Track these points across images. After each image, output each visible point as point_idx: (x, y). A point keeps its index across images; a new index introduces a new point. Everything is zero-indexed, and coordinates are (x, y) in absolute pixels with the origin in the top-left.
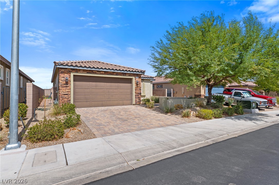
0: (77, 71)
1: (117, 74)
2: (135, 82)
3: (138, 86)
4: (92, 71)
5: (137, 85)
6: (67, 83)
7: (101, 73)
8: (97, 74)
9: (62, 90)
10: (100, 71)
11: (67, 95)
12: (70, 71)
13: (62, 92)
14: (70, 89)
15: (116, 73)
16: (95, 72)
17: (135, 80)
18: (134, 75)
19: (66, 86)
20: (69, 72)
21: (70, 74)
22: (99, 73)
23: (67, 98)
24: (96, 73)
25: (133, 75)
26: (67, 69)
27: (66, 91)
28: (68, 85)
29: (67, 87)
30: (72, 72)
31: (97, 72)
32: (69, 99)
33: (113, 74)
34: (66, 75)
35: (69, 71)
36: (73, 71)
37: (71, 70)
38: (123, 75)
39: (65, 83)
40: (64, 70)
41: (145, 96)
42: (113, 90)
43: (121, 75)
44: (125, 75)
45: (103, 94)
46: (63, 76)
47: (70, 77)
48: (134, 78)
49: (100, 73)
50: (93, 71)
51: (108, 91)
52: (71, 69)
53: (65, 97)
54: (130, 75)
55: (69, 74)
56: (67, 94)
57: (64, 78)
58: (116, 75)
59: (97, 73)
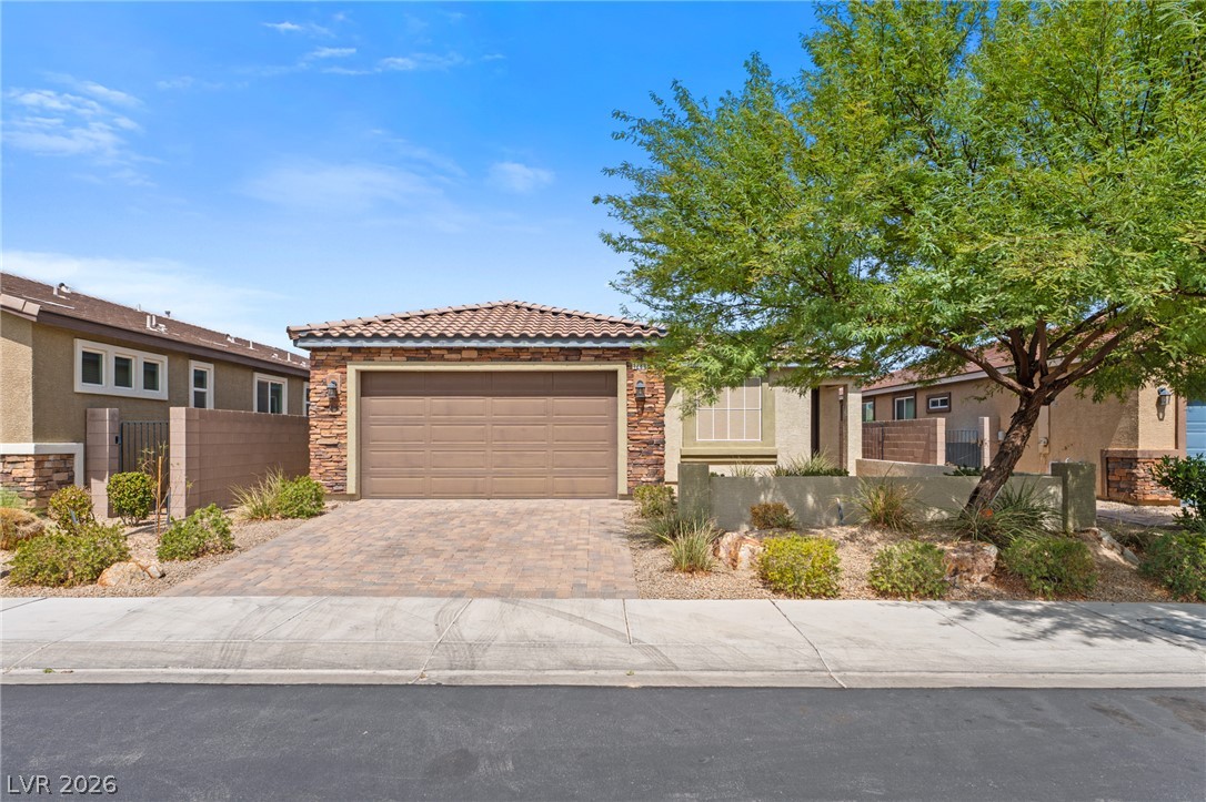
0: (369, 354)
1: (537, 355)
2: (625, 388)
3: (646, 406)
4: (427, 350)
5: (641, 401)
6: (335, 401)
7: (465, 354)
8: (448, 360)
9: (318, 431)
10: (459, 350)
11: (335, 450)
12: (344, 358)
13: (319, 436)
14: (345, 426)
15: (533, 353)
16: (438, 352)
17: (630, 377)
18: (623, 355)
19: (330, 413)
20: (343, 363)
21: (343, 370)
22: (454, 356)
23: (335, 458)
24: (441, 359)
25: (615, 356)
26: (334, 349)
27: (334, 431)
28: (337, 410)
29: (334, 416)
30: (350, 359)
31: (446, 352)
32: (341, 465)
33: (515, 355)
34: (331, 372)
35: (341, 358)
36: (357, 357)
37: (350, 354)
38: (567, 360)
39: (328, 404)
40: (326, 354)
41: (775, 456)
42: (523, 430)
43: (555, 360)
44: (574, 357)
45: (481, 446)
46: (323, 377)
47: (344, 381)
48: (621, 369)
49: (459, 356)
50: (432, 352)
51: (502, 431)
52: (350, 349)
53: (329, 455)
54: (601, 355)
55: (341, 370)
56: (335, 446)
57: (325, 384)
58: (530, 360)
59: (447, 356)
